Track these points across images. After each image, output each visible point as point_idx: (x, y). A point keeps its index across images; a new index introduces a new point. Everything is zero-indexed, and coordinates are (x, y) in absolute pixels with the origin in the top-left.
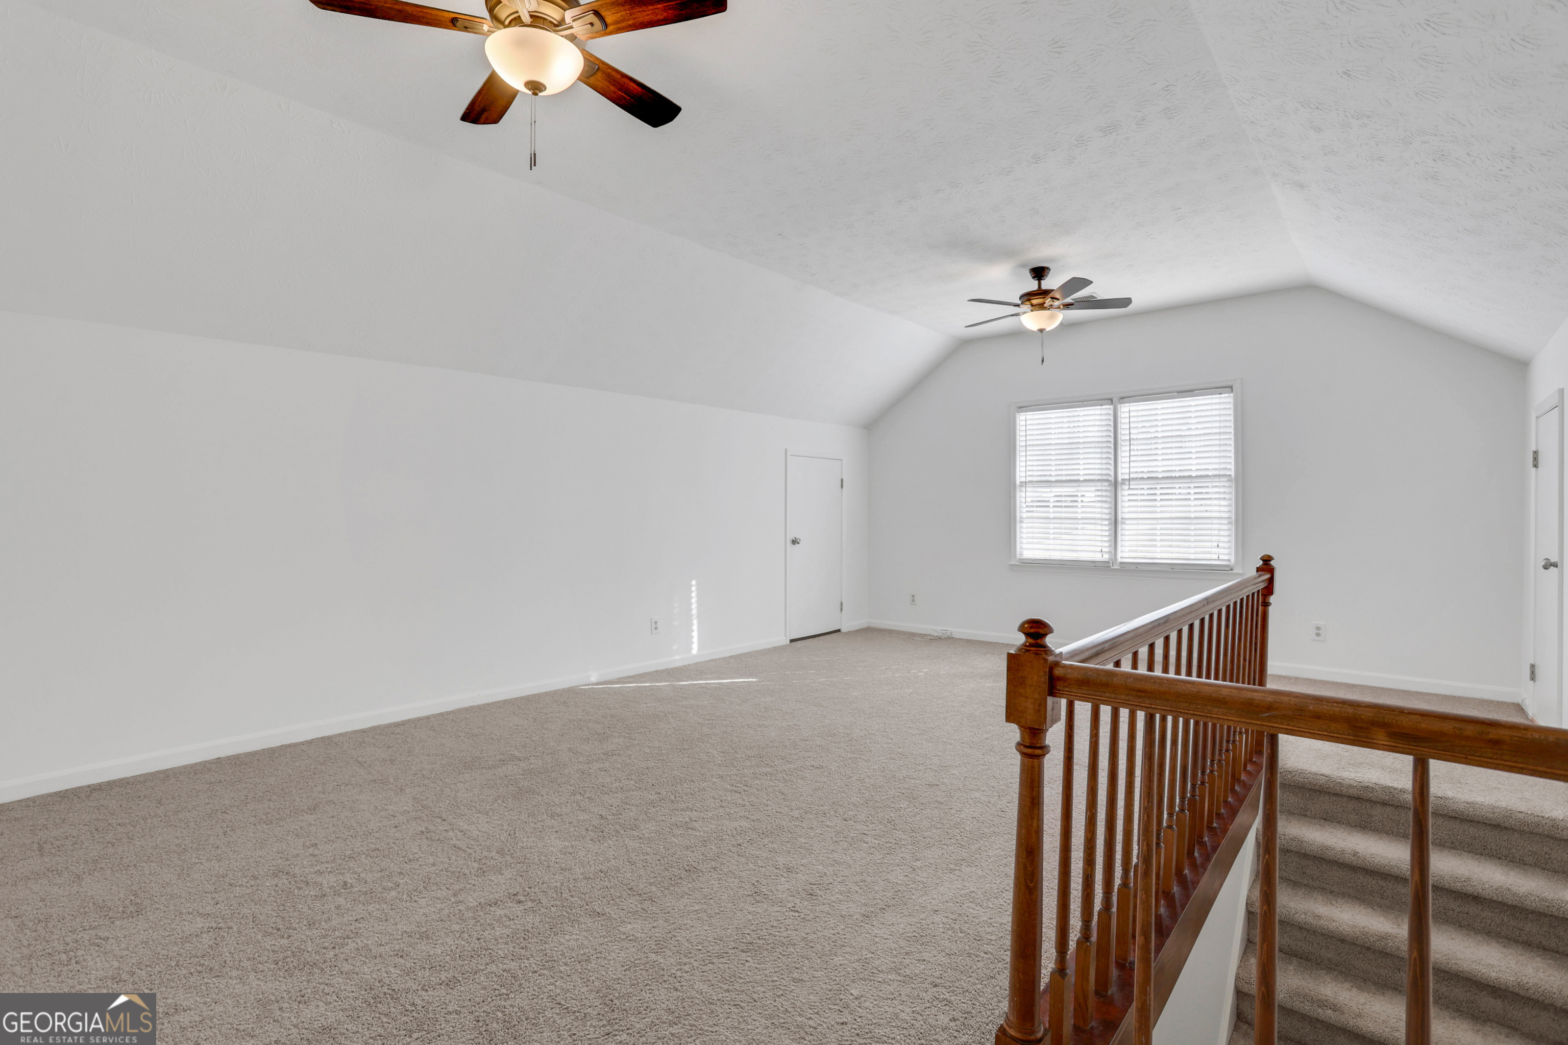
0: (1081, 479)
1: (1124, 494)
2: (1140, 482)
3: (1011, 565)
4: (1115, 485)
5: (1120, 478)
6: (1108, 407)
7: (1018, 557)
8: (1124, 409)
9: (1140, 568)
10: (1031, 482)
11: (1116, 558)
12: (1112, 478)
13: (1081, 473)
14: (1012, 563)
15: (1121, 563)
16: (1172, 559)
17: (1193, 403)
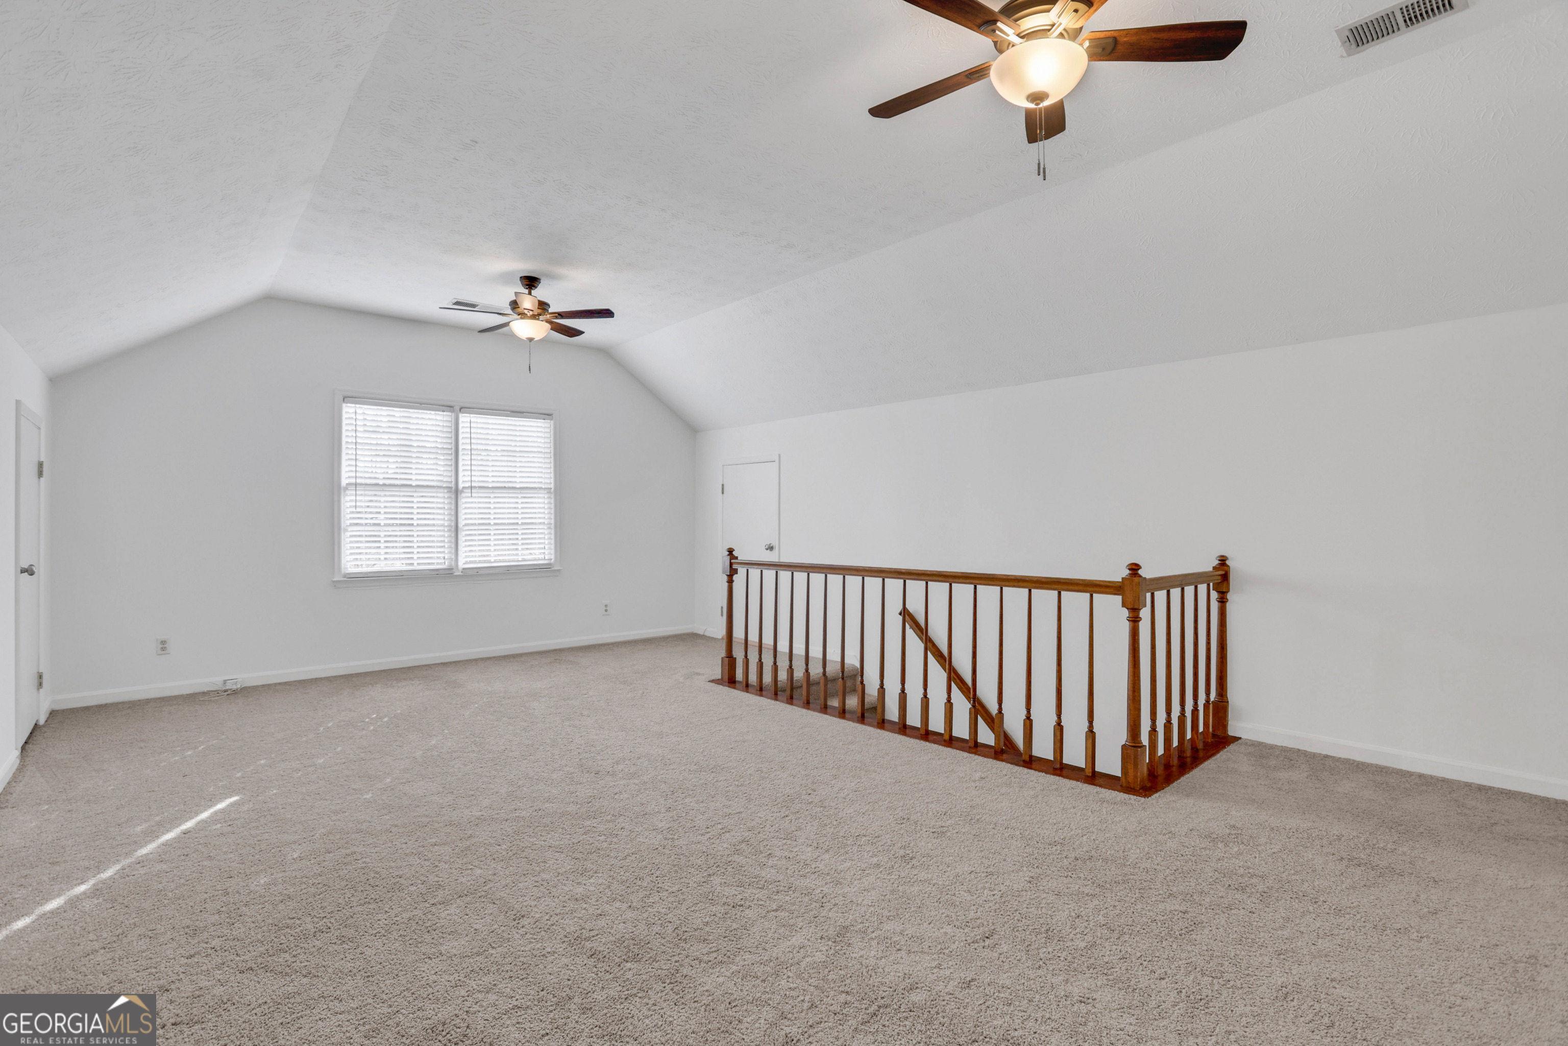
0: (414, 484)
1: (464, 500)
2: (479, 491)
3: (334, 582)
4: (456, 492)
5: (461, 486)
6: (450, 414)
7: (343, 571)
8: (464, 418)
9: (481, 572)
10: (361, 484)
11: (457, 565)
12: (453, 485)
13: (414, 477)
14: (335, 579)
15: (464, 569)
16: (506, 561)
17: (518, 423)
